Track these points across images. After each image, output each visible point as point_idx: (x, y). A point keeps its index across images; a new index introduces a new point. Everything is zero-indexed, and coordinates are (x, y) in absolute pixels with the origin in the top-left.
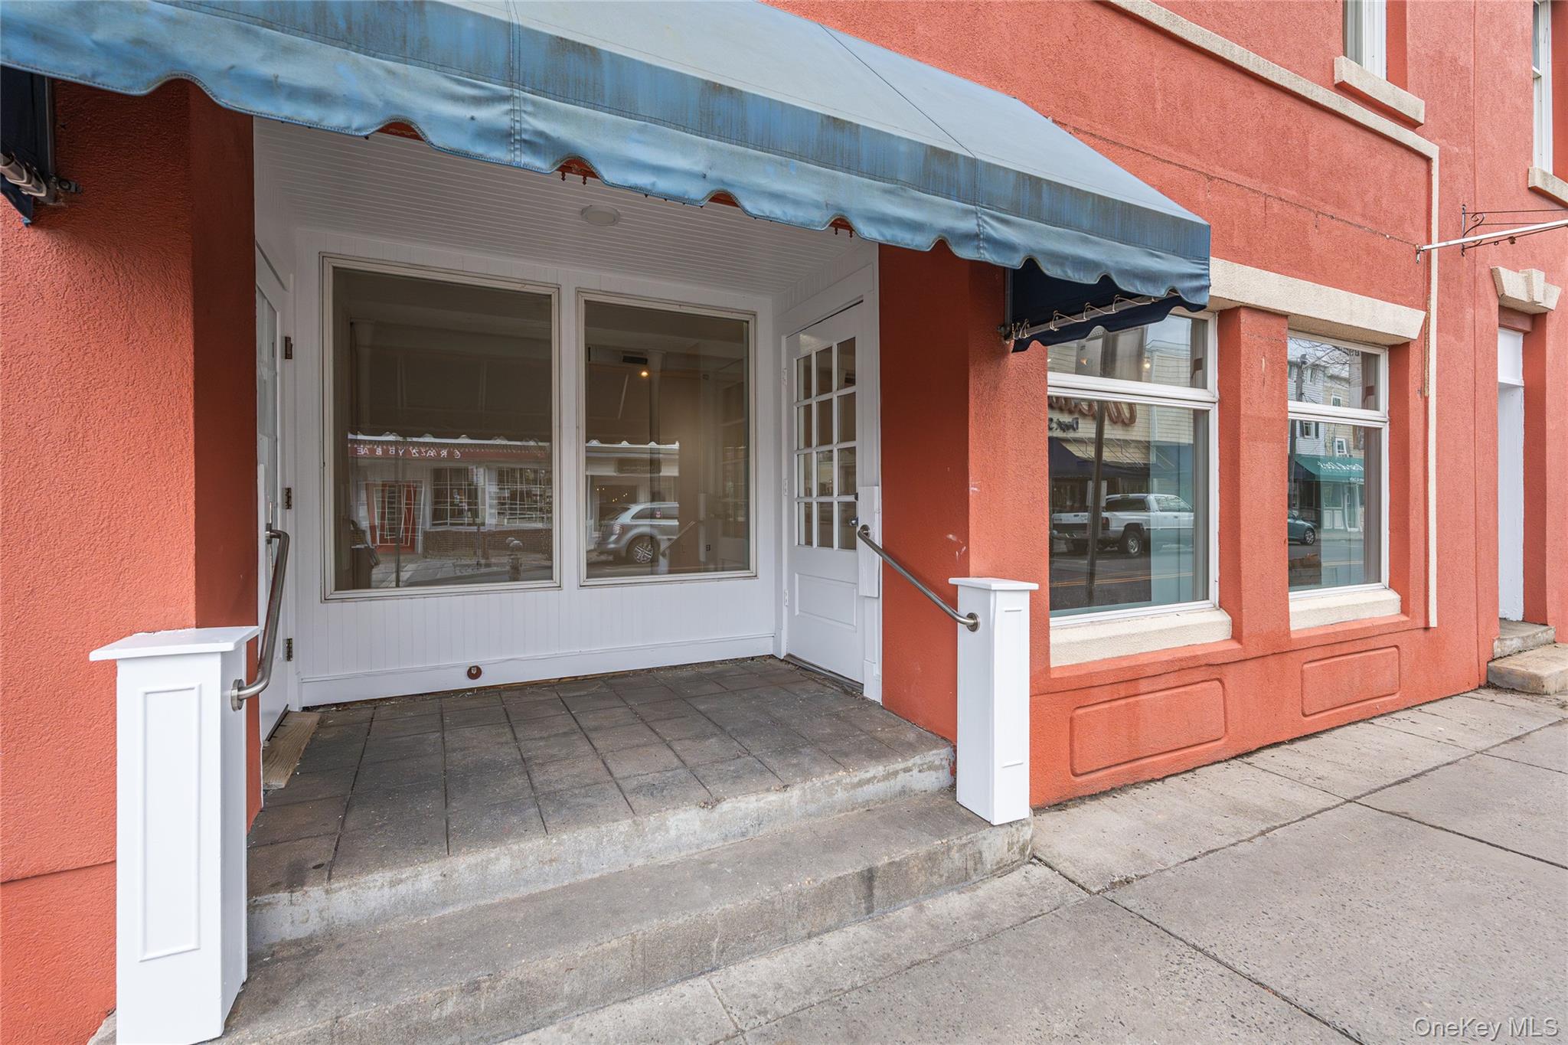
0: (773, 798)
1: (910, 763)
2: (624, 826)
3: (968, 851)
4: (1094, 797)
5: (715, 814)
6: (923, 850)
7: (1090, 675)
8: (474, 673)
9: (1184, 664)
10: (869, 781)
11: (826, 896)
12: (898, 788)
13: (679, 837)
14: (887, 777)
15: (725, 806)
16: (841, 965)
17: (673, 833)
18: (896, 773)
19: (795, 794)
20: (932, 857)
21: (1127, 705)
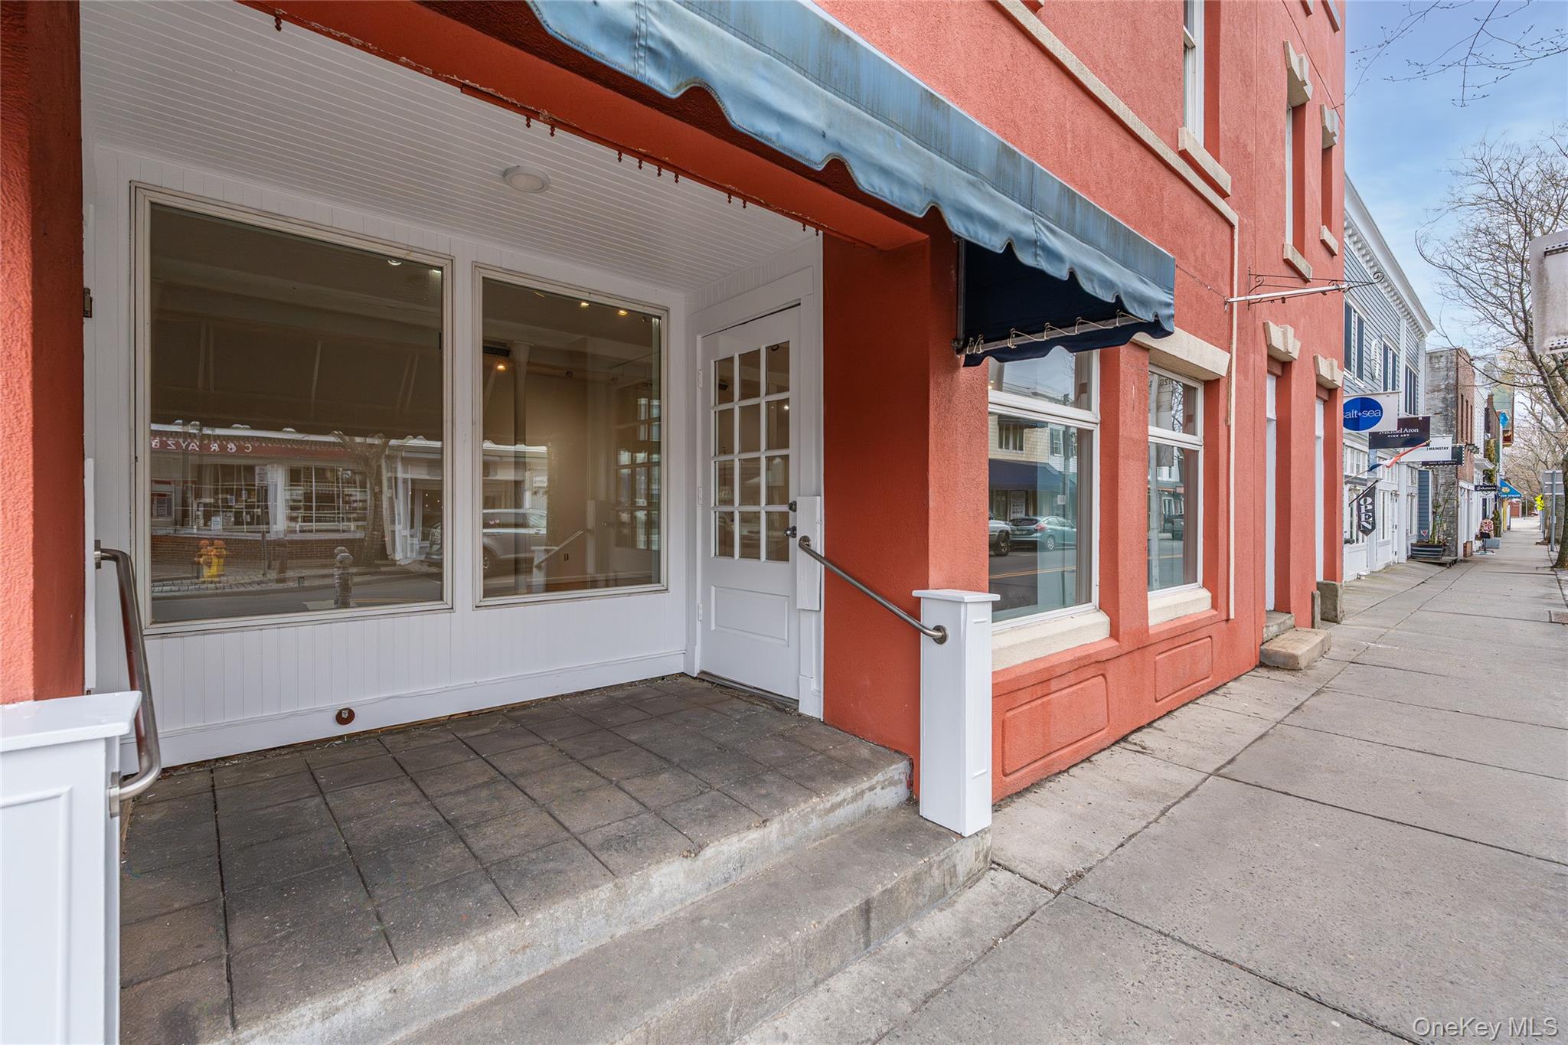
0: (754, 835)
1: (874, 781)
2: (605, 891)
3: (946, 866)
4: (1019, 794)
5: (699, 863)
6: (909, 872)
7: (1017, 679)
8: (345, 717)
9: (1082, 663)
10: (840, 804)
11: (829, 938)
12: (864, 808)
13: (662, 895)
14: (854, 799)
15: (709, 852)
16: (858, 1011)
17: (656, 891)
18: (862, 793)
19: (774, 827)
20: (917, 879)
21: (1042, 704)
